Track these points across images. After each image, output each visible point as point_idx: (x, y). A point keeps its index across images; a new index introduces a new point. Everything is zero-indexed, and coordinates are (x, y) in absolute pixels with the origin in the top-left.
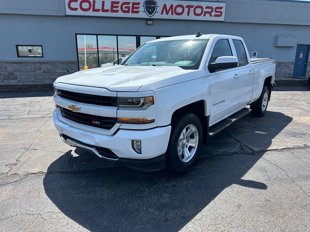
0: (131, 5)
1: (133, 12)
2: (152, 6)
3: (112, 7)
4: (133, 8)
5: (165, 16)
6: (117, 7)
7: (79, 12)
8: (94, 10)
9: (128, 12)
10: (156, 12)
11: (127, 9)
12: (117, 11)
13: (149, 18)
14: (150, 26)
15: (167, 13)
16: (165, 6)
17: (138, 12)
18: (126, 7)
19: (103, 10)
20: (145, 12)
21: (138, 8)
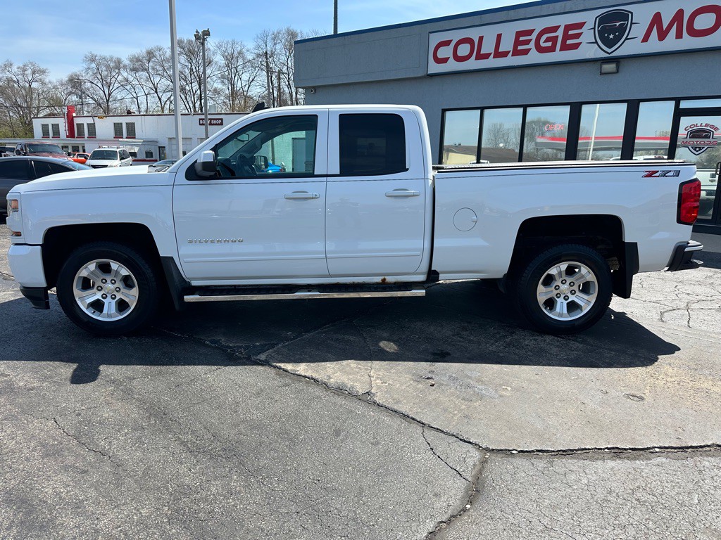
0: (560, 33)
1: (565, 47)
2: (618, 24)
3: (517, 42)
4: (566, 36)
5: (654, 45)
6: (528, 42)
7: (452, 66)
8: (481, 57)
9: (552, 49)
10: (627, 39)
11: (549, 44)
12: (526, 52)
13: (608, 55)
14: (610, 76)
15: (662, 35)
16: (657, 18)
17: (576, 46)
18: (547, 40)
19: (498, 54)
20: (596, 42)
21: (578, 36)
